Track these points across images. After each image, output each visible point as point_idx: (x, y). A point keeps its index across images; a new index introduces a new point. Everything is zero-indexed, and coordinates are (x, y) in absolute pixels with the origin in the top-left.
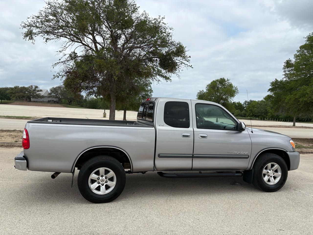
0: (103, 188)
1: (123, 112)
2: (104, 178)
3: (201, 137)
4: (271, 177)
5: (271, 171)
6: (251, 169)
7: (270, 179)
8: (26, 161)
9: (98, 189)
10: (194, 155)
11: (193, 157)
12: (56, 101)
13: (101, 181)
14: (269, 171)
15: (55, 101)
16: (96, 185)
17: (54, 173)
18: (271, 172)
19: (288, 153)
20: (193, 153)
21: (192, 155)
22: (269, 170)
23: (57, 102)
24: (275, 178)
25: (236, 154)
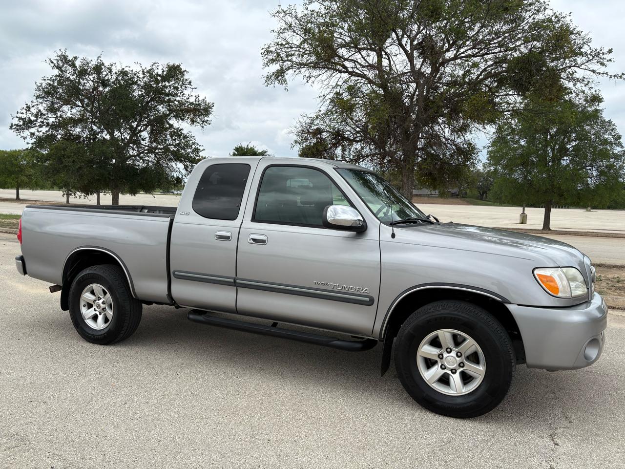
0: (100, 318)
1: (542, 211)
2: (101, 301)
3: (252, 241)
4: (454, 371)
5: (453, 354)
6: (382, 337)
7: (451, 378)
8: (20, 261)
9: (95, 318)
10: (238, 281)
11: (235, 284)
12: (455, 193)
13: (97, 307)
14: (445, 355)
15: (452, 193)
16: (91, 312)
17: (54, 285)
18: (451, 359)
19: (511, 307)
20: (236, 276)
21: (232, 280)
22: (447, 351)
23: (458, 195)
24: (466, 378)
25: (335, 289)
